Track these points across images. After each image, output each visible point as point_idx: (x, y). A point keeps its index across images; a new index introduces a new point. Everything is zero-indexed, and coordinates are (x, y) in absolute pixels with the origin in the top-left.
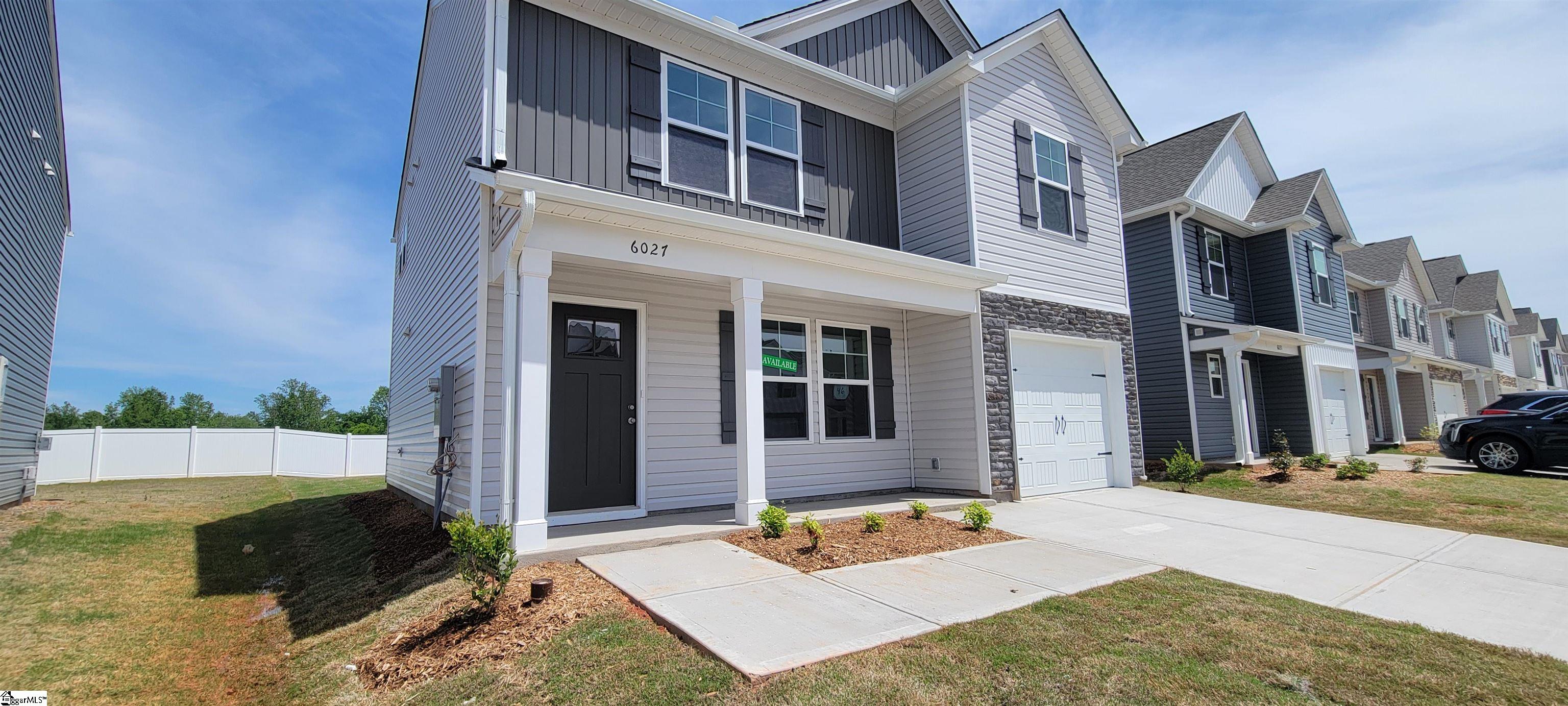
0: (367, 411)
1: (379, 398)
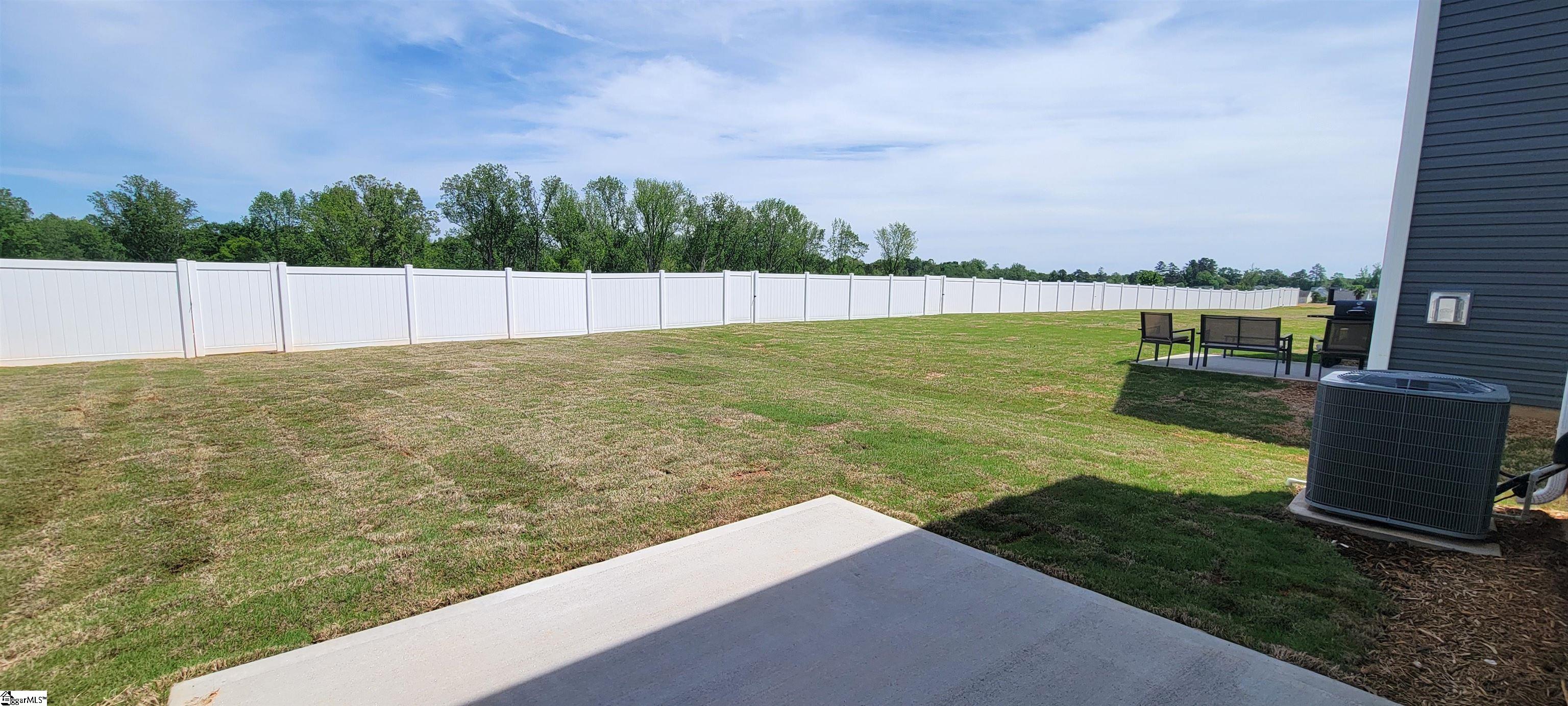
0: (249, 222)
1: (260, 207)
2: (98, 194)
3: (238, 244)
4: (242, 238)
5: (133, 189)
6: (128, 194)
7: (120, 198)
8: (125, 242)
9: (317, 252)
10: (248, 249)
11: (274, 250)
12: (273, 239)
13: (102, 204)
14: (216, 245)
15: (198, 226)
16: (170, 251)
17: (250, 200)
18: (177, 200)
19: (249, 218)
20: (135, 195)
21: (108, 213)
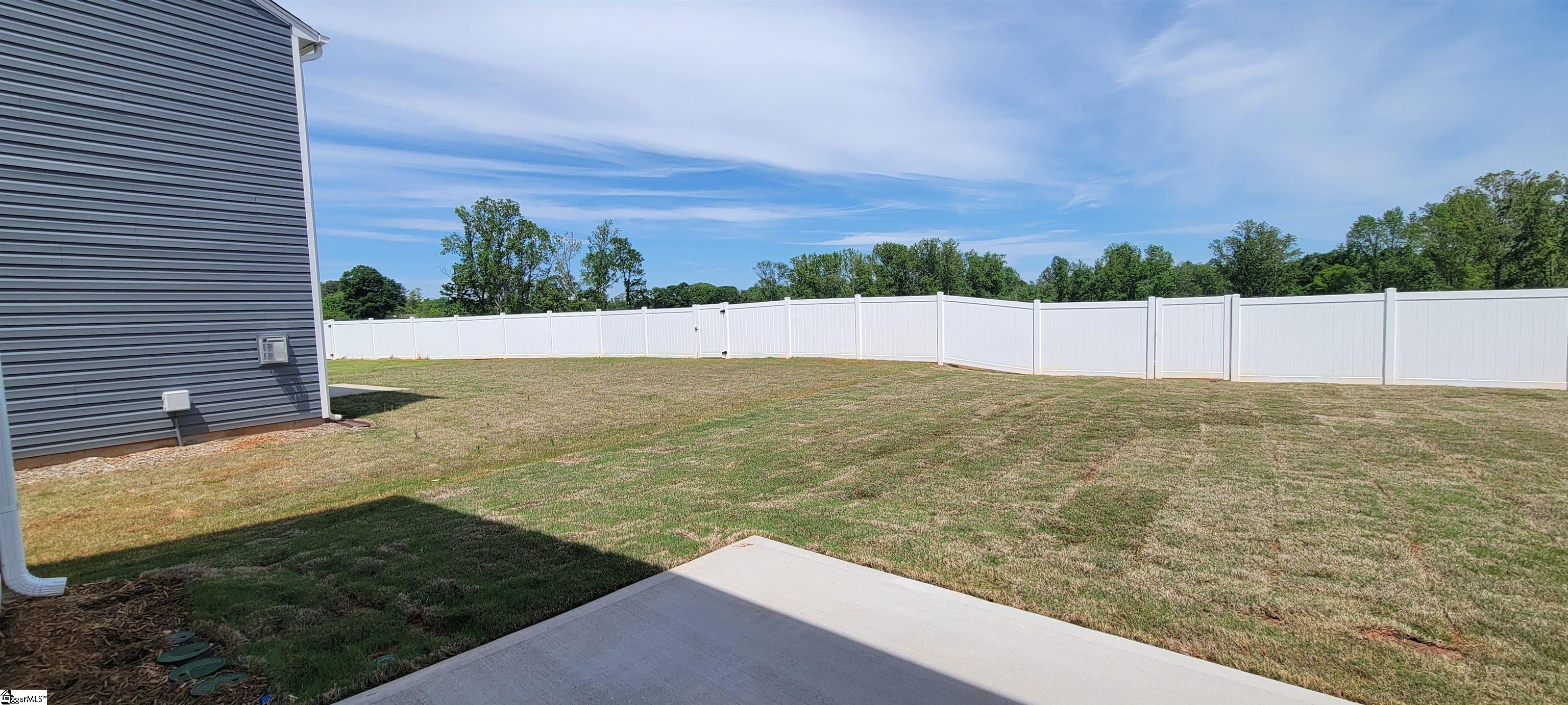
0: (1346, 249)
1: (1358, 232)
2: (1216, 241)
3: (1333, 272)
4: (1337, 266)
5: (1244, 232)
6: (1239, 237)
7: (1233, 242)
8: (1232, 279)
9: (1425, 273)
10: (1342, 276)
11: (1370, 275)
12: (1371, 264)
13: (1219, 249)
14: (1310, 274)
15: (1294, 258)
16: (1268, 284)
17: (1348, 227)
18: (1279, 237)
19: (1345, 245)
20: (1245, 238)
21: (1222, 256)
